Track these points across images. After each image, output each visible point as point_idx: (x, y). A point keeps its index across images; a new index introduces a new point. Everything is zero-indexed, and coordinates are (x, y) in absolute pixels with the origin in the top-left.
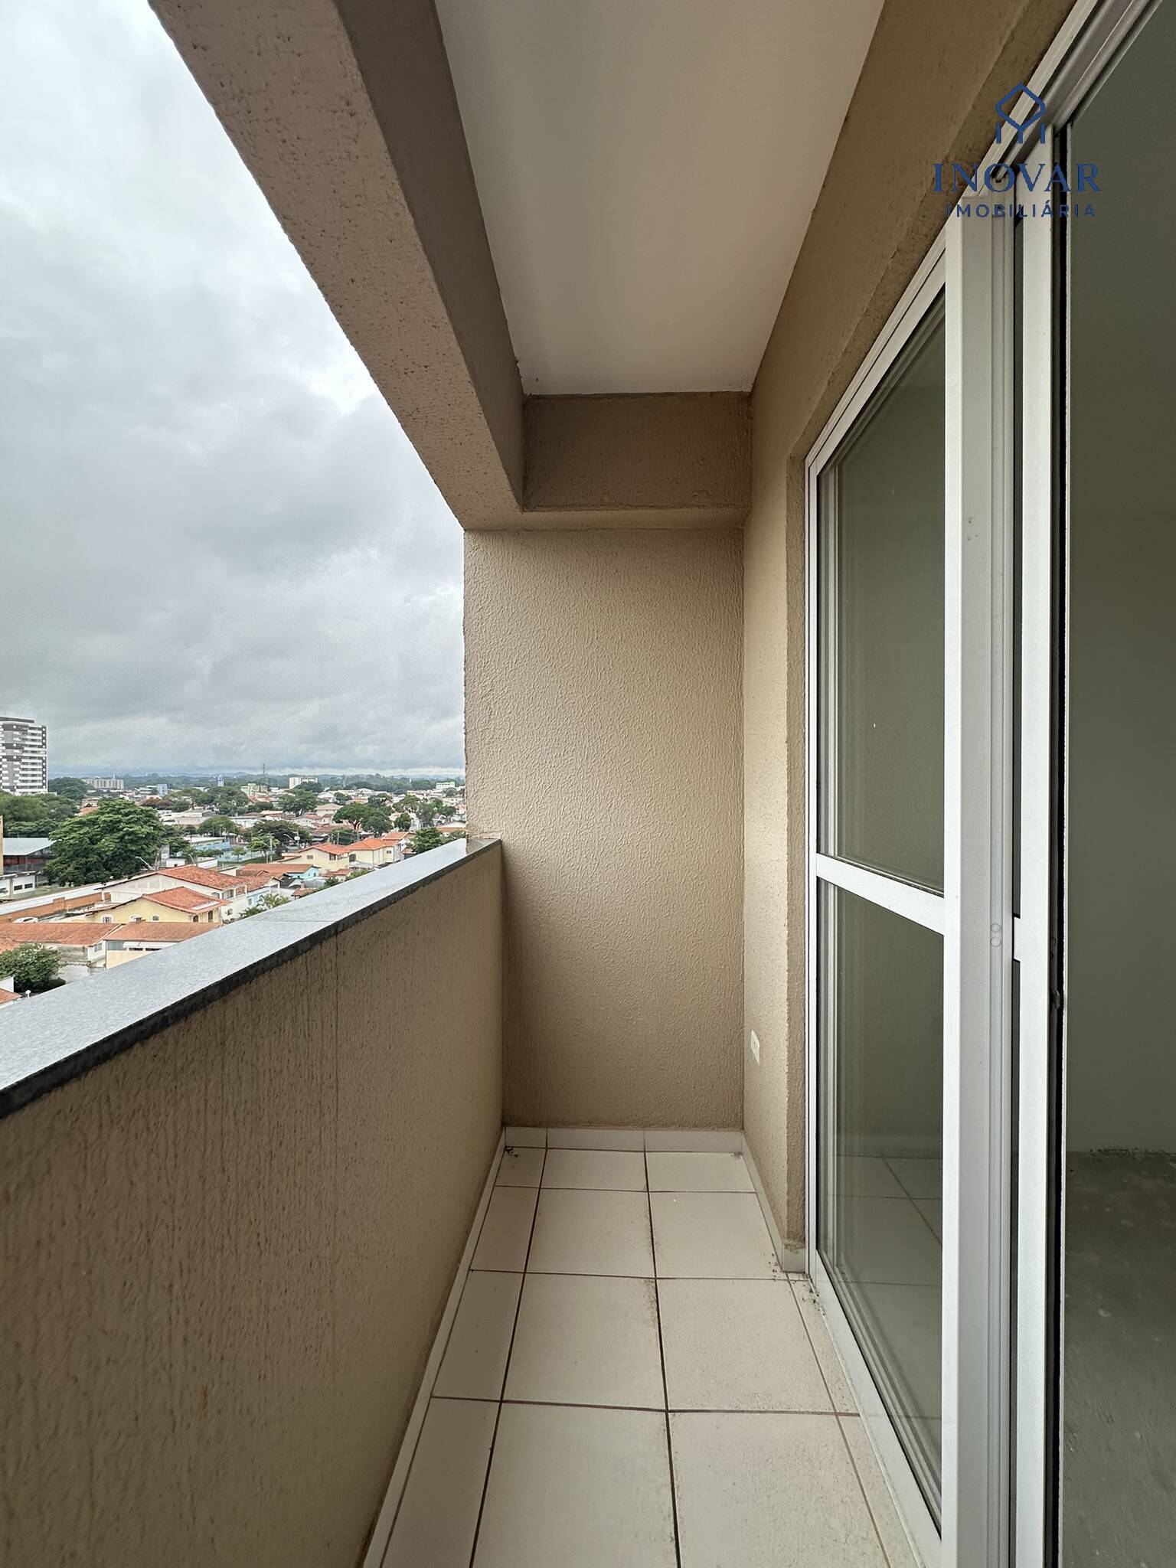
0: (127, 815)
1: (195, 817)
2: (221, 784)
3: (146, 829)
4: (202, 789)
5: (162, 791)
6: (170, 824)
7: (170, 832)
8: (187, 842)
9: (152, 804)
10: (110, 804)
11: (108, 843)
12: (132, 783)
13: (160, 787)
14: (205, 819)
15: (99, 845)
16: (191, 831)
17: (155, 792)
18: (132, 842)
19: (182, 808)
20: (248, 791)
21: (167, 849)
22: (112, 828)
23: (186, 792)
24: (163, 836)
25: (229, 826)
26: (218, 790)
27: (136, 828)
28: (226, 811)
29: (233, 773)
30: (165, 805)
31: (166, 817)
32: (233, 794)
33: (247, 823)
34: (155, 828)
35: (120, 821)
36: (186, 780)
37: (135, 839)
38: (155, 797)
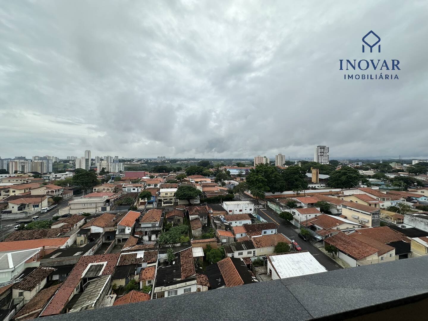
0: (349, 171)
1: (371, 172)
2: (381, 162)
3: (354, 175)
4: (374, 164)
5: (360, 164)
6: (362, 174)
7: (362, 176)
8: (368, 180)
9: (357, 168)
10: (345, 167)
11: (344, 178)
12: (351, 162)
13: (359, 163)
14: (374, 173)
15: (341, 178)
16: (370, 177)
17: (358, 164)
18: (350, 178)
19: (367, 169)
20: (392, 165)
21: (361, 182)
22: (345, 174)
23: (368, 165)
24: (360, 178)
25: (384, 177)
26: (380, 164)
27: (351, 175)
28: (383, 172)
29: (387, 159)
30: (361, 168)
31: (361, 172)
32: (386, 166)
33: (392, 176)
34: (357, 175)
35: (347, 172)
36: (368, 161)
37: (351, 178)
38: (358, 166)
